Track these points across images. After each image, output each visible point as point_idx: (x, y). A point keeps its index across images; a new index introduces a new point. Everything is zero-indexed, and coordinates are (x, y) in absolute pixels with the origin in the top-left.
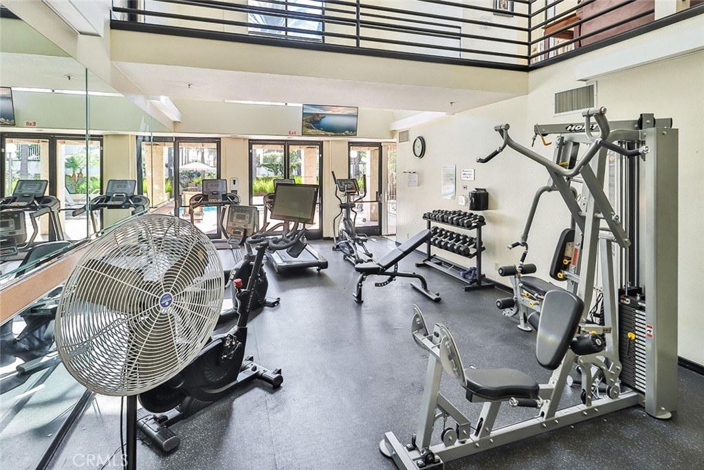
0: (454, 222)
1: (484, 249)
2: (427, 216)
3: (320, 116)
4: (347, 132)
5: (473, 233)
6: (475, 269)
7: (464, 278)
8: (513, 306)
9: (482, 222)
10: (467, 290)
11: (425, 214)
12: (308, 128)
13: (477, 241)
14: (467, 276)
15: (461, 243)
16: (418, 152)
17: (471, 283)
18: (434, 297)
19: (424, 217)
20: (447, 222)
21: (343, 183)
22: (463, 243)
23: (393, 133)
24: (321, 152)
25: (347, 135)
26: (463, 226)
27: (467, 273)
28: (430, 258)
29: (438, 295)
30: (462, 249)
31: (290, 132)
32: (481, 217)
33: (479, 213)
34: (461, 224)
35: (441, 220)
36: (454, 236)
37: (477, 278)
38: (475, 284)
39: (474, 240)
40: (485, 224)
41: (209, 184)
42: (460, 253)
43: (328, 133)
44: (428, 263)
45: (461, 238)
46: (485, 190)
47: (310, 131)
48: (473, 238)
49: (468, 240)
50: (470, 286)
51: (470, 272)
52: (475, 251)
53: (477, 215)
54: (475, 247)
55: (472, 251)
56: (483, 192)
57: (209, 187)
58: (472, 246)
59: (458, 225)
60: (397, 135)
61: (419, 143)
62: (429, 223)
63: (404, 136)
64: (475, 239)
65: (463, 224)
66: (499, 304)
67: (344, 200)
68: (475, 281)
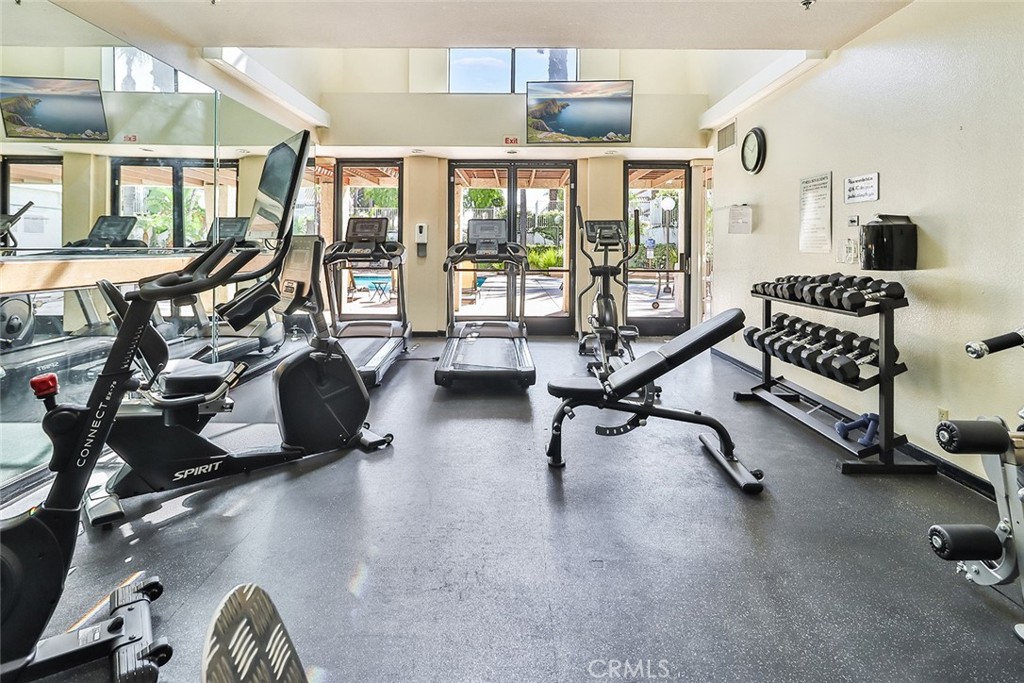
0: (818, 297)
1: (903, 368)
2: (759, 288)
3: (559, 103)
4: (611, 134)
5: (869, 326)
6: (875, 418)
7: (846, 438)
8: (997, 556)
9: (896, 297)
10: (849, 470)
11: (755, 286)
12: (537, 129)
13: (881, 348)
14: (851, 435)
15: (839, 352)
16: (752, 159)
17: (862, 454)
18: (745, 477)
19: (755, 292)
20: (802, 300)
21: (596, 227)
22: (842, 352)
23: (706, 136)
24: (574, 179)
25: (611, 141)
26: (840, 307)
27: (851, 426)
28: (769, 383)
29: (758, 475)
30: (836, 364)
31: (507, 139)
32: (896, 286)
33: (889, 276)
34: (835, 303)
35: (787, 295)
36: (822, 333)
37: (883, 445)
38: (875, 458)
39: (873, 346)
40: (905, 303)
41: (359, 225)
42: (831, 374)
43: (575, 139)
44: (763, 394)
45: (839, 338)
46: (907, 218)
47: (541, 135)
48: (870, 340)
49: (856, 343)
50: (860, 462)
51: (863, 425)
52: (875, 371)
53: (882, 282)
54: (874, 362)
55: (867, 372)
56: (903, 223)
57: (358, 230)
58: (868, 358)
59: (828, 304)
60: (715, 139)
61: (753, 142)
62: (768, 305)
63: (726, 135)
64: (877, 342)
65: (840, 301)
66: (938, 542)
67: (599, 261)
68: (876, 449)
